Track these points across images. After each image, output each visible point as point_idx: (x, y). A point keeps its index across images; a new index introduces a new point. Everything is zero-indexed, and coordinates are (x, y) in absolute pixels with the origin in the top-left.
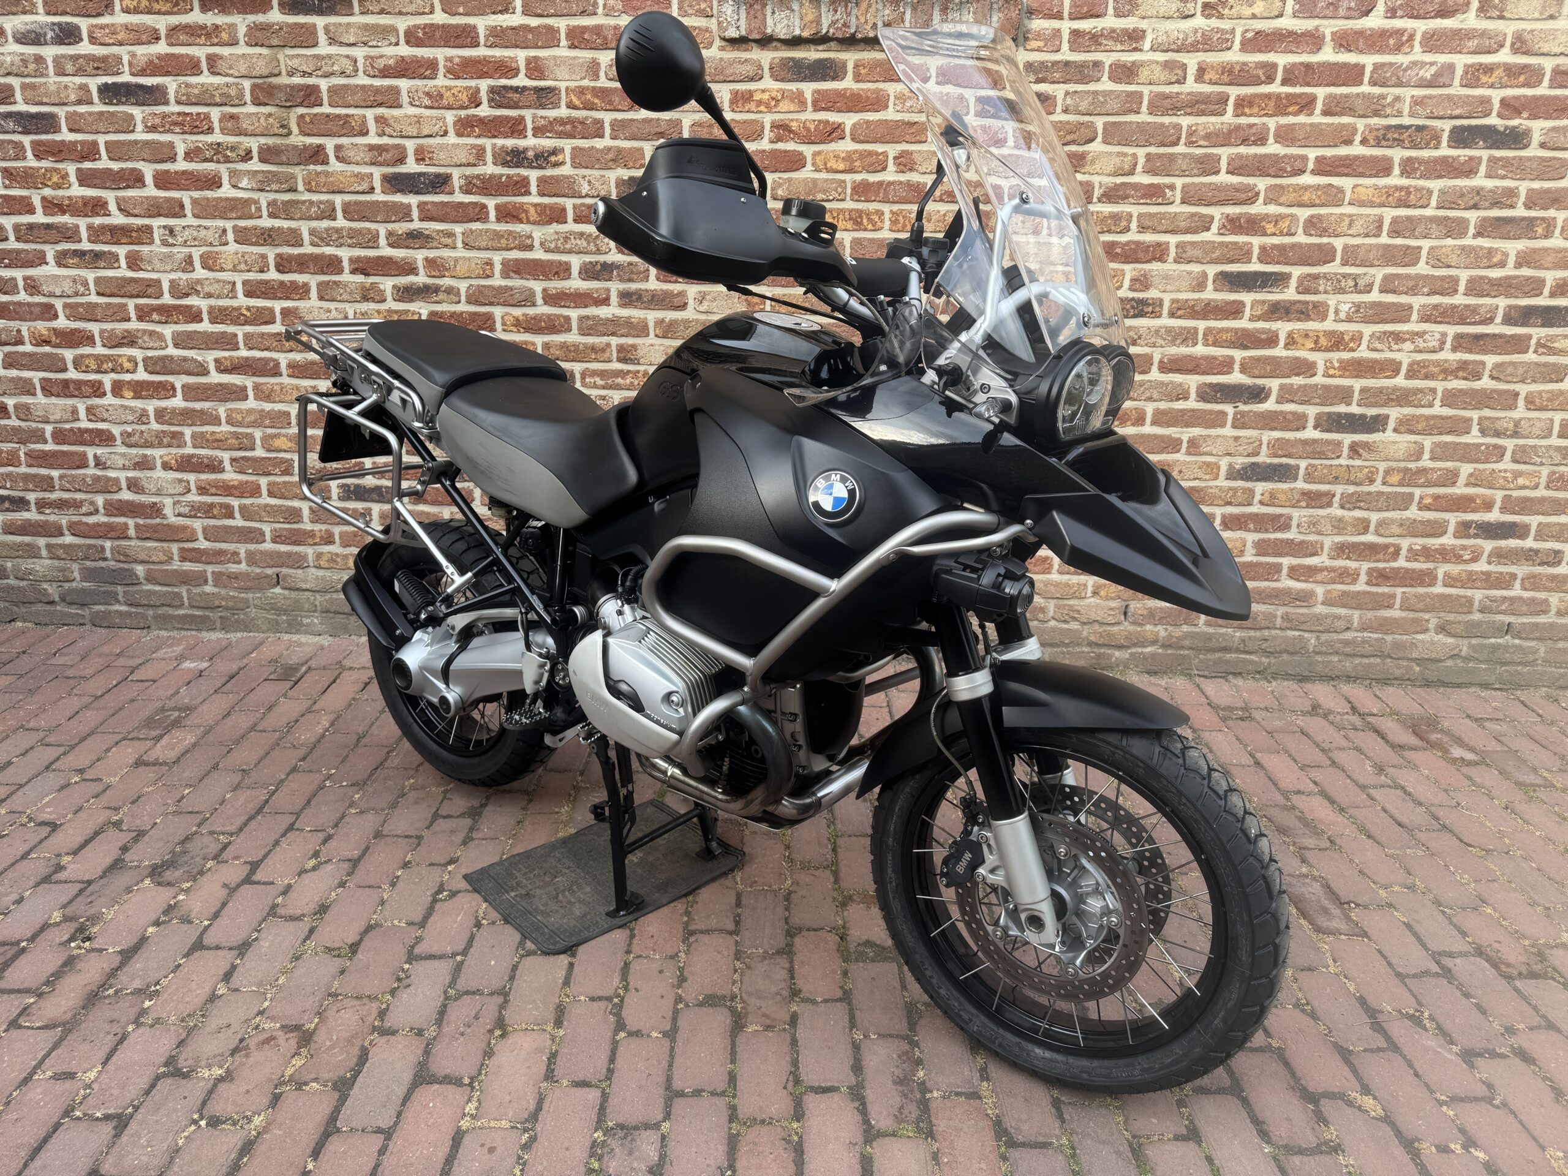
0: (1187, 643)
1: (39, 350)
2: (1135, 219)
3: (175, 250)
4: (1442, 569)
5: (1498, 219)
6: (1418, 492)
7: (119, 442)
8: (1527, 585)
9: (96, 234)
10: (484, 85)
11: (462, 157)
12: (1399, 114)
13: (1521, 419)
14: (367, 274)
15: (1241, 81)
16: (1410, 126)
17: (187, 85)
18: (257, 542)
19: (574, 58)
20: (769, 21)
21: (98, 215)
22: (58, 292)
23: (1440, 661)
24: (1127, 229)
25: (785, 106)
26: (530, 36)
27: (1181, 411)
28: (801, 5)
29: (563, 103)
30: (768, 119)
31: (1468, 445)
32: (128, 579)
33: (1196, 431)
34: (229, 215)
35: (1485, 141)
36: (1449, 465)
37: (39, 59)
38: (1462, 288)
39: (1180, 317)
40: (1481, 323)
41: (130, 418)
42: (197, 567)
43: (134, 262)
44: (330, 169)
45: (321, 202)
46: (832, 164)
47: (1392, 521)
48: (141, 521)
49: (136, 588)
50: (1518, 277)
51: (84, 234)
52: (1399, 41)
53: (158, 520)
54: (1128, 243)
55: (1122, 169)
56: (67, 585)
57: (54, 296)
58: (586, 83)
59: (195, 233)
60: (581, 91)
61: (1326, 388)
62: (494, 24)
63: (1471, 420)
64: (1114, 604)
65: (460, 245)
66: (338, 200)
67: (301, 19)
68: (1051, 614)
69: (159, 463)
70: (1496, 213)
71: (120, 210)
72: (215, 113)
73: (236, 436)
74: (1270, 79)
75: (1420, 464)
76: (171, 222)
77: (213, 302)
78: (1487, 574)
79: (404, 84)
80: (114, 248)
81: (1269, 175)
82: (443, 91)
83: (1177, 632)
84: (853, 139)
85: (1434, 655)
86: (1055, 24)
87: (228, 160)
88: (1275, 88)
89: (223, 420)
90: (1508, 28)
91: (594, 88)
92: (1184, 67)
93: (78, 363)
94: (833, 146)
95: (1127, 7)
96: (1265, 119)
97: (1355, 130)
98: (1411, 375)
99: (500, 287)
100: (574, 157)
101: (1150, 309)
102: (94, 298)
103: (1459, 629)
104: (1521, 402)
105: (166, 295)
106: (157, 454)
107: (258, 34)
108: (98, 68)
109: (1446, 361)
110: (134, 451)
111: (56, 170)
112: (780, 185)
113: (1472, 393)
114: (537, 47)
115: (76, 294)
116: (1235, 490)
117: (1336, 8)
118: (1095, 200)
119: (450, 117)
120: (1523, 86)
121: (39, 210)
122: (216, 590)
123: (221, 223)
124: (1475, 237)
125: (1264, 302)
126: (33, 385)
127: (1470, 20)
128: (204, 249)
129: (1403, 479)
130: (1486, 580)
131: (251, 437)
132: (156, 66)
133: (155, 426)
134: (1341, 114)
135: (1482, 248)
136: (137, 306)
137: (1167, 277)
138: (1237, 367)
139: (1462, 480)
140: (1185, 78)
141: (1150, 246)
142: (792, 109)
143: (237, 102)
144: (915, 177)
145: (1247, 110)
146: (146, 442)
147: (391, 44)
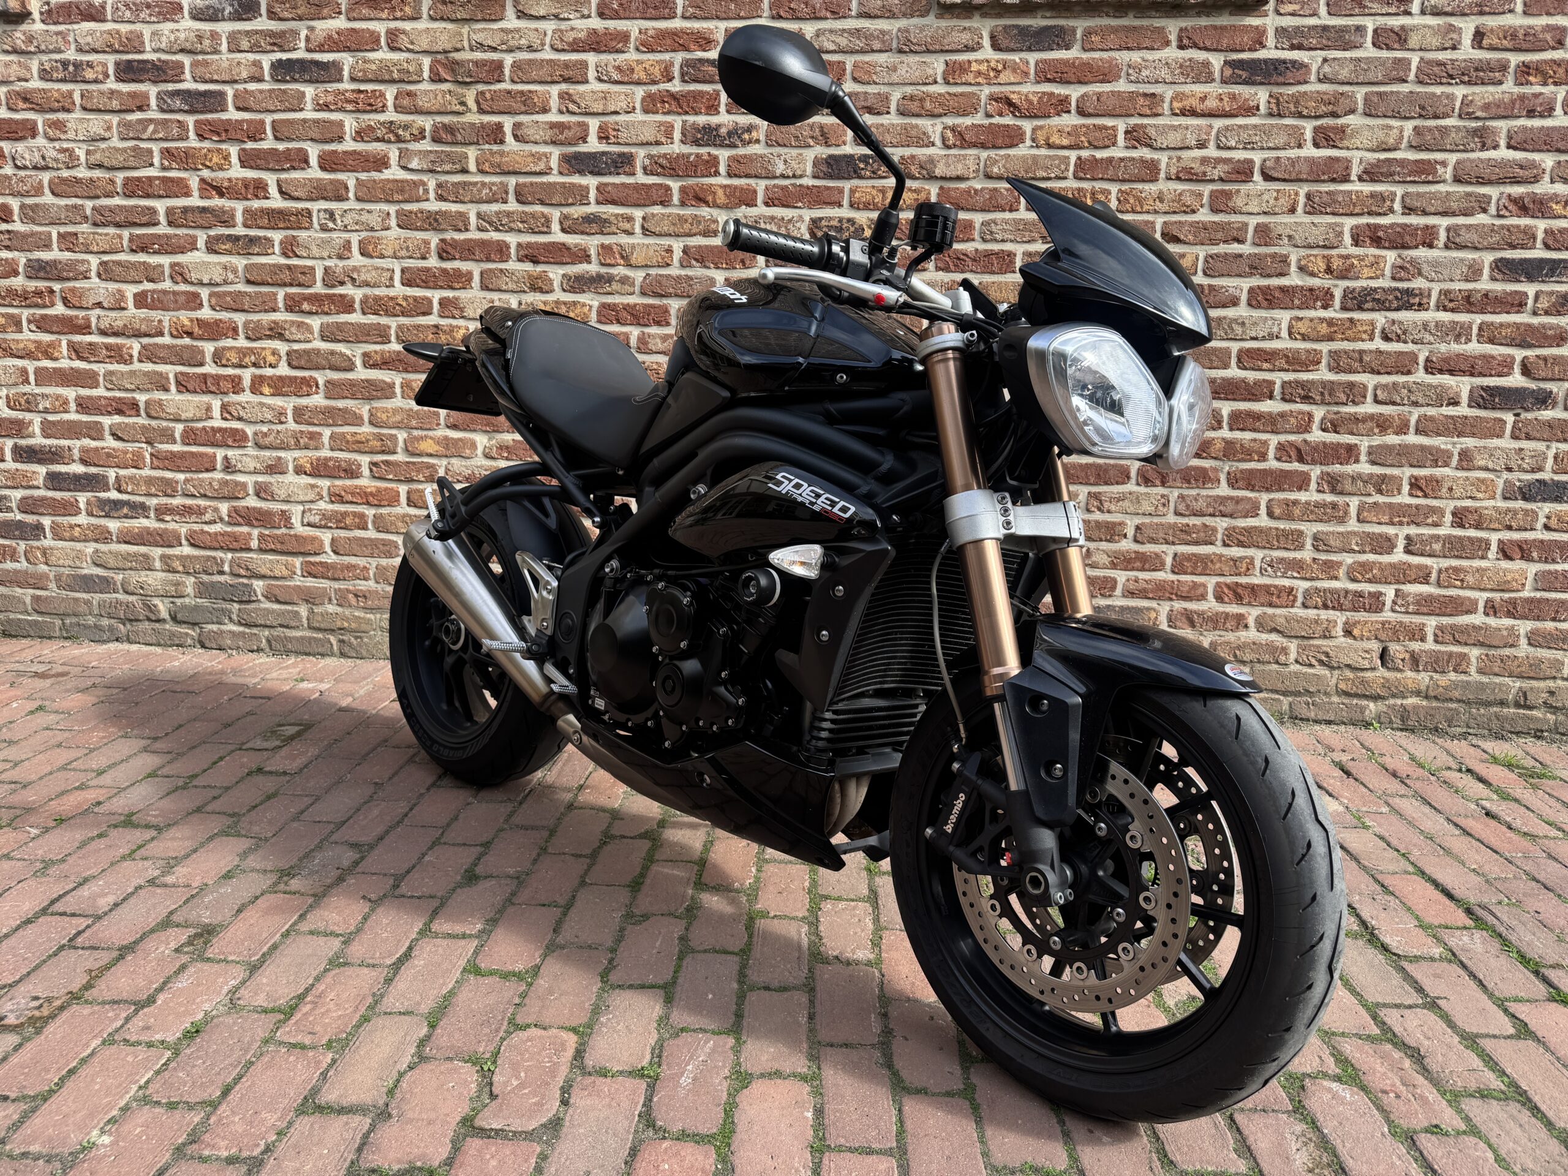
0: (1456, 694)
1: (179, 342)
2: (1398, 199)
3: (334, 235)
7: (251, 443)
9: (252, 218)
10: (679, 57)
11: (649, 135)
14: (535, 262)
15: (1524, 46)
17: (364, 62)
21: (257, 197)
22: (206, 281)
24: (1391, 210)
25: (1003, 77)
26: (733, 6)
27: (1452, 417)
30: (985, 92)
32: (245, 596)
33: (1470, 442)
34: (396, 197)
37: (214, 35)
39: (1453, 310)
41: (267, 417)
42: (321, 584)
43: (289, 248)
44: (506, 148)
45: (493, 184)
46: (1055, 139)
48: (267, 532)
49: (253, 606)
51: (239, 218)
53: (284, 530)
54: (1392, 225)
55: (1385, 143)
56: (179, 601)
57: (201, 284)
59: (357, 218)
64: (1367, 645)
65: (638, 229)
66: (512, 181)
68: (1293, 656)
69: (291, 467)
71: (281, 192)
72: (390, 93)
73: (380, 438)
74: (1560, 45)
76: (333, 205)
77: (368, 291)
79: (591, 58)
80: (269, 234)
81: (1558, 151)
82: (634, 65)
83: (1442, 680)
84: (1079, 113)
87: (399, 140)
89: (366, 420)
92: (1459, 32)
93: (218, 357)
94: (1055, 121)
96: (1552, 88)
99: (679, 277)
100: (769, 134)
101: (1417, 300)
102: (242, 287)
105: (319, 283)
106: (291, 456)
107: (444, 7)
108: (274, 44)
110: (267, 453)
111: (219, 150)
112: (995, 163)
114: (738, 18)
115: (226, 282)
116: (1515, 512)
118: (1354, 177)
119: (640, 92)
121: (196, 193)
122: (339, 610)
123: (385, 207)
125: (1552, 293)
126: (168, 379)
128: (364, 234)
131: (393, 438)
132: (334, 42)
133: (292, 425)
136: (287, 296)
137: (1435, 264)
138: (1517, 369)
140: (1460, 43)
141: (1417, 229)
142: (1013, 80)
143: (415, 78)
144: (1145, 153)
145: (1531, 78)
146: (282, 442)
147: (583, 17)
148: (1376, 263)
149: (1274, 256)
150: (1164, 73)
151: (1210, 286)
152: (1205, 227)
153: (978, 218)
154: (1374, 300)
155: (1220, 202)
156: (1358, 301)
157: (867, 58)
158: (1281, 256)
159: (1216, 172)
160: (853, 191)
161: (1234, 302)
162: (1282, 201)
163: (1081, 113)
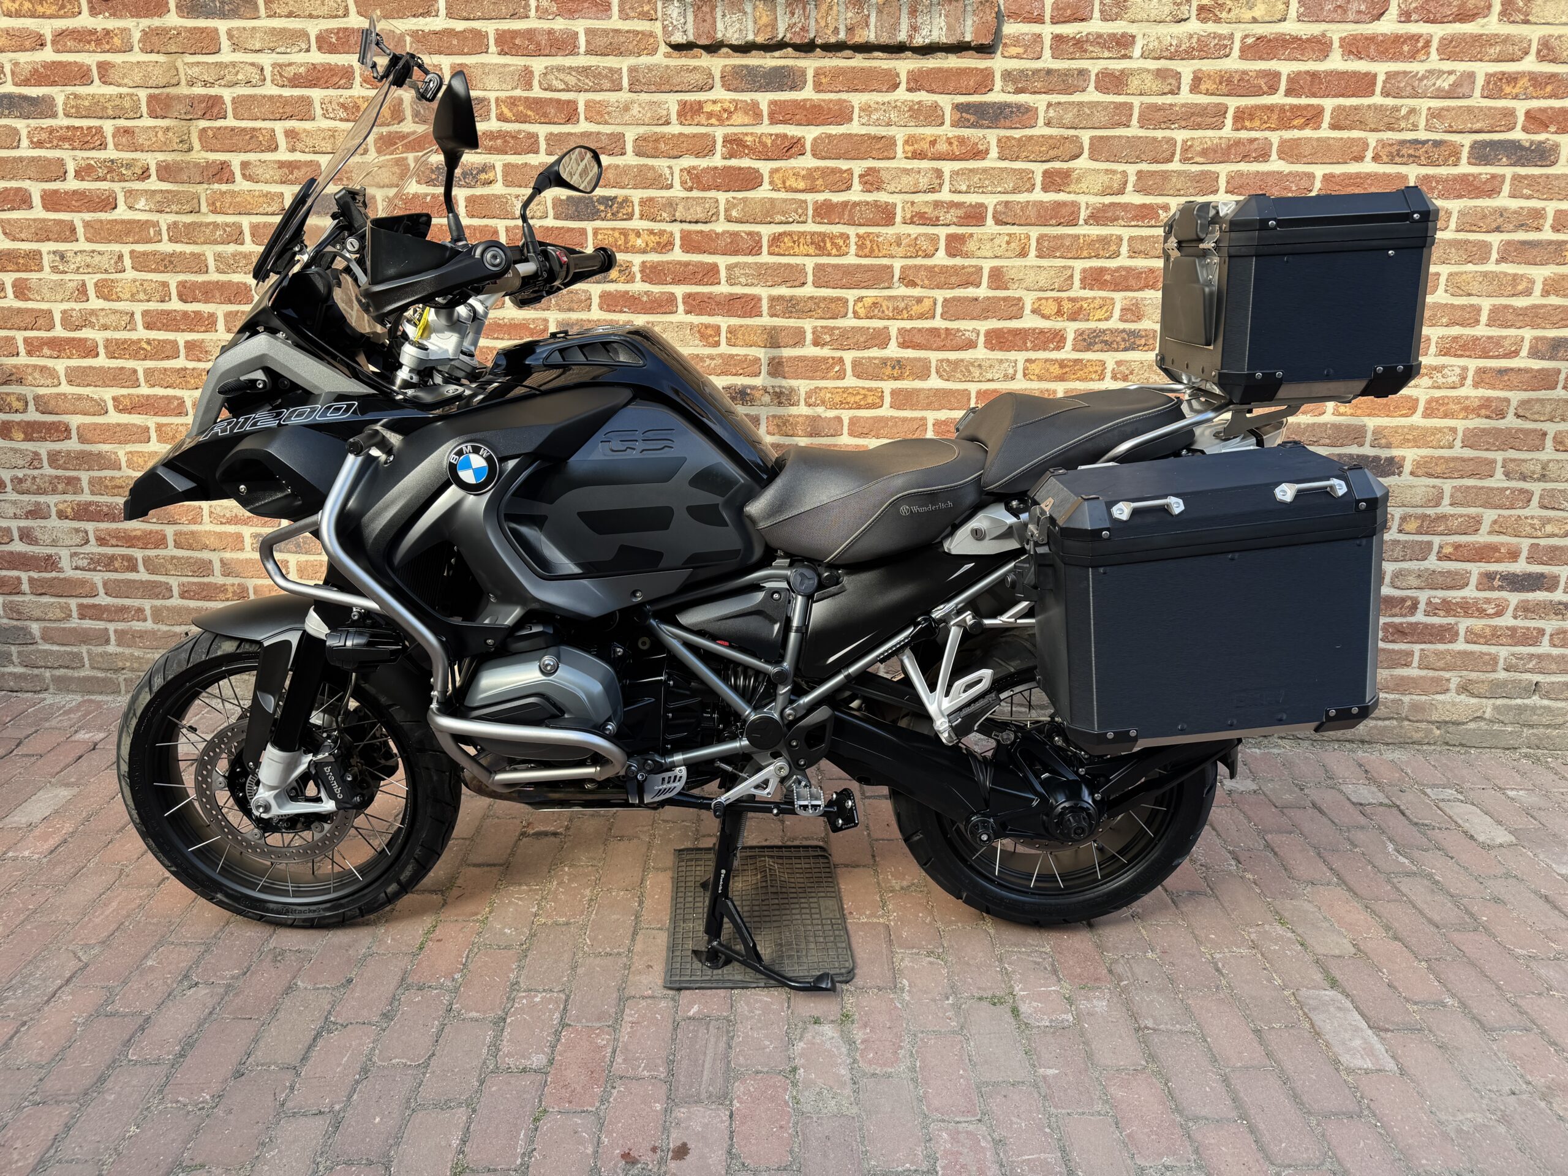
2: (1125, 243)
3: (67, 277)
4: (1464, 624)
5: (1524, 243)
6: (1437, 540)
7: (9, 488)
8: (1556, 642)
11: (384, 177)
12: (1415, 128)
13: (1549, 461)
15: (1240, 92)
16: (1427, 141)
17: (76, 96)
18: (163, 598)
19: (505, 66)
20: (720, 25)
23: (1464, 723)
24: (1116, 255)
25: (738, 118)
26: (455, 42)
28: (755, 7)
29: (493, 115)
30: (719, 133)
31: (1492, 489)
32: (23, 637)
34: (126, 239)
35: (1508, 158)
36: (1472, 511)
38: (1484, 318)
40: (1508, 355)
41: (21, 463)
42: (100, 625)
43: (21, 290)
44: (237, 189)
45: (227, 225)
46: (791, 182)
47: (1410, 572)
48: (35, 575)
49: (31, 647)
50: (1545, 306)
52: (1416, 47)
53: (54, 574)
54: (1118, 269)
55: (1110, 187)
58: (518, 93)
59: (88, 259)
60: (513, 102)
61: (1336, 427)
62: (415, 28)
63: (1494, 461)
66: (245, 222)
67: (202, 23)
69: (53, 511)
70: (1521, 236)
71: (5, 233)
72: (108, 126)
74: (1273, 90)
75: (1439, 510)
76: (62, 247)
77: (109, 334)
78: (1513, 629)
79: (316, 94)
82: (360, 102)
84: (814, 155)
85: (1455, 718)
86: (1036, 28)
87: (122, 179)
88: (1279, 99)
89: (124, 464)
90: (1534, 34)
91: (527, 98)
92: (1178, 76)
94: (792, 163)
95: (1115, 10)
96: (1267, 134)
97: (1366, 145)
98: (1428, 413)
100: (505, 175)
101: (1143, 341)
103: (1483, 689)
104: (1549, 442)
105: (58, 327)
106: (52, 500)
107: (155, 39)
109: (1467, 398)
110: (25, 498)
112: (734, 206)
113: (1497, 432)
114: (462, 53)
117: (1345, 11)
118: (1081, 222)
120: (1550, 97)
122: (119, 650)
123: (116, 247)
124: (1498, 262)
127: (1492, 25)
128: (98, 277)
129: (1421, 526)
130: (1512, 636)
132: (40, 75)
133: (48, 471)
134: (1351, 128)
135: (1506, 274)
136: (25, 340)
139: (1485, 527)
140: (1179, 88)
141: (1141, 273)
142: (746, 121)
143: (132, 115)
144: (883, 197)
145: (1247, 123)
146: (39, 488)
147: (300, 51)
148: (1107, 305)
149: (1005, 299)
150: (893, 116)
151: (947, 329)
152: (944, 269)
153: (722, 262)
154: (1102, 342)
155: (955, 245)
156: (1088, 341)
157: (598, 97)
158: (1015, 299)
159: (949, 216)
160: (596, 232)
161: (971, 345)
162: (1013, 245)
163: (815, 155)
